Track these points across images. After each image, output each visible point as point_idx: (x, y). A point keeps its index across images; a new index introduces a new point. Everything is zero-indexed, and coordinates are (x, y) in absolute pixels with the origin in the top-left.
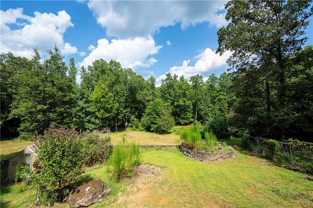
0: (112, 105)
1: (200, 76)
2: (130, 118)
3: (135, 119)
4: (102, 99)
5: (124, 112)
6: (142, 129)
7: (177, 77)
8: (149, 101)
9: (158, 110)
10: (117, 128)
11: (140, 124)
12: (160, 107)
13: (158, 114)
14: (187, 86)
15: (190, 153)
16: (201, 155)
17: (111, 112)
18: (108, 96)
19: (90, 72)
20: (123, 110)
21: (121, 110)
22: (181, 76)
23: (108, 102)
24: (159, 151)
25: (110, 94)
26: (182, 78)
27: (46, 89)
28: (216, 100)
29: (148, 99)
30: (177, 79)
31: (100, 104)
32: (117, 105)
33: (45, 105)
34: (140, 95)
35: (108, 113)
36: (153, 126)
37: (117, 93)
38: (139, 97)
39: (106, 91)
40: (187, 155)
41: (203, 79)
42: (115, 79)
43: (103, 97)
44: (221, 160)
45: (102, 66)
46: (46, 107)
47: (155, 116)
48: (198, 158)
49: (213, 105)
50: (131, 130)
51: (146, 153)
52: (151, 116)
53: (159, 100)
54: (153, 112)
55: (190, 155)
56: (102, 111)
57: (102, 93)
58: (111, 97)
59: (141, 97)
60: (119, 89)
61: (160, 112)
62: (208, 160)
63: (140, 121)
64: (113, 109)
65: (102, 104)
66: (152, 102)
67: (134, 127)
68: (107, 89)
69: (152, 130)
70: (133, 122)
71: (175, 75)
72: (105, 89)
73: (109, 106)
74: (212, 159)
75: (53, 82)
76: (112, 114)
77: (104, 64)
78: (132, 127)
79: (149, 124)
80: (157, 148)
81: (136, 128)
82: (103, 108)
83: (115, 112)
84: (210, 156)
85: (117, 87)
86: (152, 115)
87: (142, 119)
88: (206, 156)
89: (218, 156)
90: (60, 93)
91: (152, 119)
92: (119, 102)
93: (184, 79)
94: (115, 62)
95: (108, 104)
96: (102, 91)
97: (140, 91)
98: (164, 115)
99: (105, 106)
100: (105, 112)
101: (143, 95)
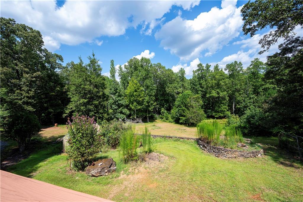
0: (143, 98)
1: (238, 63)
2: (161, 110)
3: (166, 111)
4: (135, 93)
5: (154, 104)
6: (172, 120)
7: (210, 67)
8: (178, 93)
9: (186, 102)
10: (148, 119)
11: (169, 116)
12: (188, 99)
13: (187, 107)
14: (221, 76)
15: (206, 148)
16: (217, 151)
17: (143, 105)
18: (140, 90)
19: (126, 70)
20: (153, 102)
21: (151, 102)
22: (216, 65)
23: (139, 96)
24: (176, 142)
25: (142, 88)
26: (216, 68)
27: (86, 87)
28: (261, 90)
29: (177, 91)
30: (210, 68)
31: (134, 97)
32: (147, 98)
33: (85, 99)
34: (169, 88)
35: (140, 105)
36: (182, 119)
37: (148, 87)
38: (168, 90)
40: (203, 149)
41: (242, 66)
42: (145, 75)
43: (136, 91)
44: (241, 159)
45: (135, 64)
46: (86, 101)
47: (184, 108)
48: (214, 153)
49: (257, 96)
50: (161, 122)
51: (163, 143)
52: (179, 108)
53: (188, 92)
54: (182, 104)
55: (206, 149)
56: (135, 103)
57: (135, 87)
58: (142, 90)
59: (171, 90)
60: (149, 84)
61: (189, 105)
62: (225, 156)
63: (170, 113)
64: (144, 101)
66: (181, 95)
67: (164, 118)
68: (138, 84)
69: (181, 122)
70: (163, 113)
71: (207, 64)
72: (137, 85)
73: (141, 99)
74: (230, 156)
75: (90, 81)
76: (143, 106)
77: (137, 61)
78: (162, 119)
79: (177, 116)
80: (175, 139)
81: (166, 119)
82: (136, 101)
83: (146, 104)
84: (227, 152)
85: (148, 82)
86: (181, 108)
87: (172, 111)
88: (223, 152)
89: (237, 153)
90: (96, 90)
91: (181, 111)
92: (149, 96)
93: (219, 68)
94: (146, 59)
95: (140, 97)
96: (135, 86)
97: (169, 84)
98: (193, 108)
99: (138, 99)
100: (137, 105)
101: (172, 87)
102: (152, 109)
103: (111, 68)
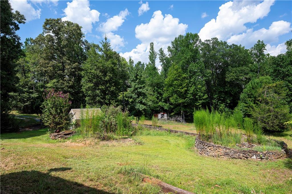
0: (186, 89)
4: (175, 82)
5: (204, 98)
6: (235, 123)
8: (247, 81)
9: (256, 95)
13: (257, 102)
17: (186, 97)
18: (181, 78)
19: (170, 53)
20: (202, 95)
21: (199, 94)
23: (181, 85)
25: (185, 75)
29: (246, 78)
31: (173, 88)
32: (192, 89)
34: (232, 74)
35: (182, 98)
38: (229, 77)
39: (179, 72)
43: (176, 79)
56: (175, 96)
57: (175, 75)
58: (185, 78)
59: (233, 76)
61: (260, 98)
64: (188, 93)
65: (175, 87)
68: (180, 70)
73: (183, 90)
76: (187, 100)
82: (176, 92)
83: (190, 97)
85: (193, 66)
95: (181, 87)
96: (175, 72)
97: (232, 67)
98: (267, 103)
99: (178, 90)
100: (178, 98)
101: (236, 72)
102: (200, 104)
103: (151, 53)
